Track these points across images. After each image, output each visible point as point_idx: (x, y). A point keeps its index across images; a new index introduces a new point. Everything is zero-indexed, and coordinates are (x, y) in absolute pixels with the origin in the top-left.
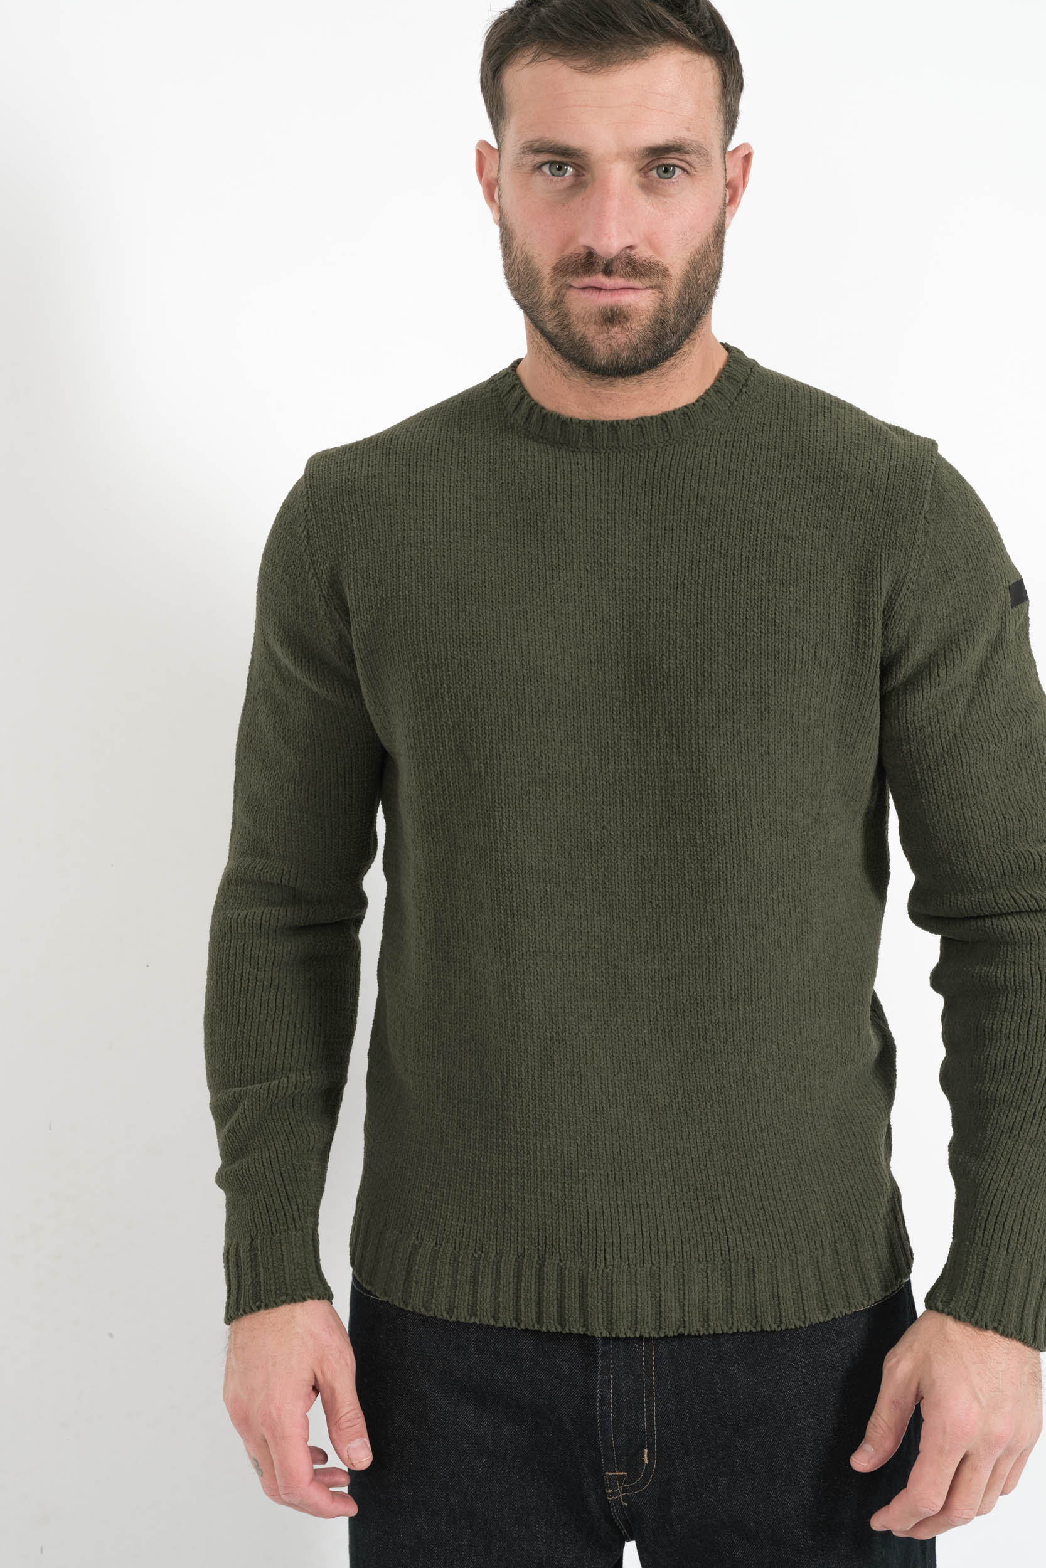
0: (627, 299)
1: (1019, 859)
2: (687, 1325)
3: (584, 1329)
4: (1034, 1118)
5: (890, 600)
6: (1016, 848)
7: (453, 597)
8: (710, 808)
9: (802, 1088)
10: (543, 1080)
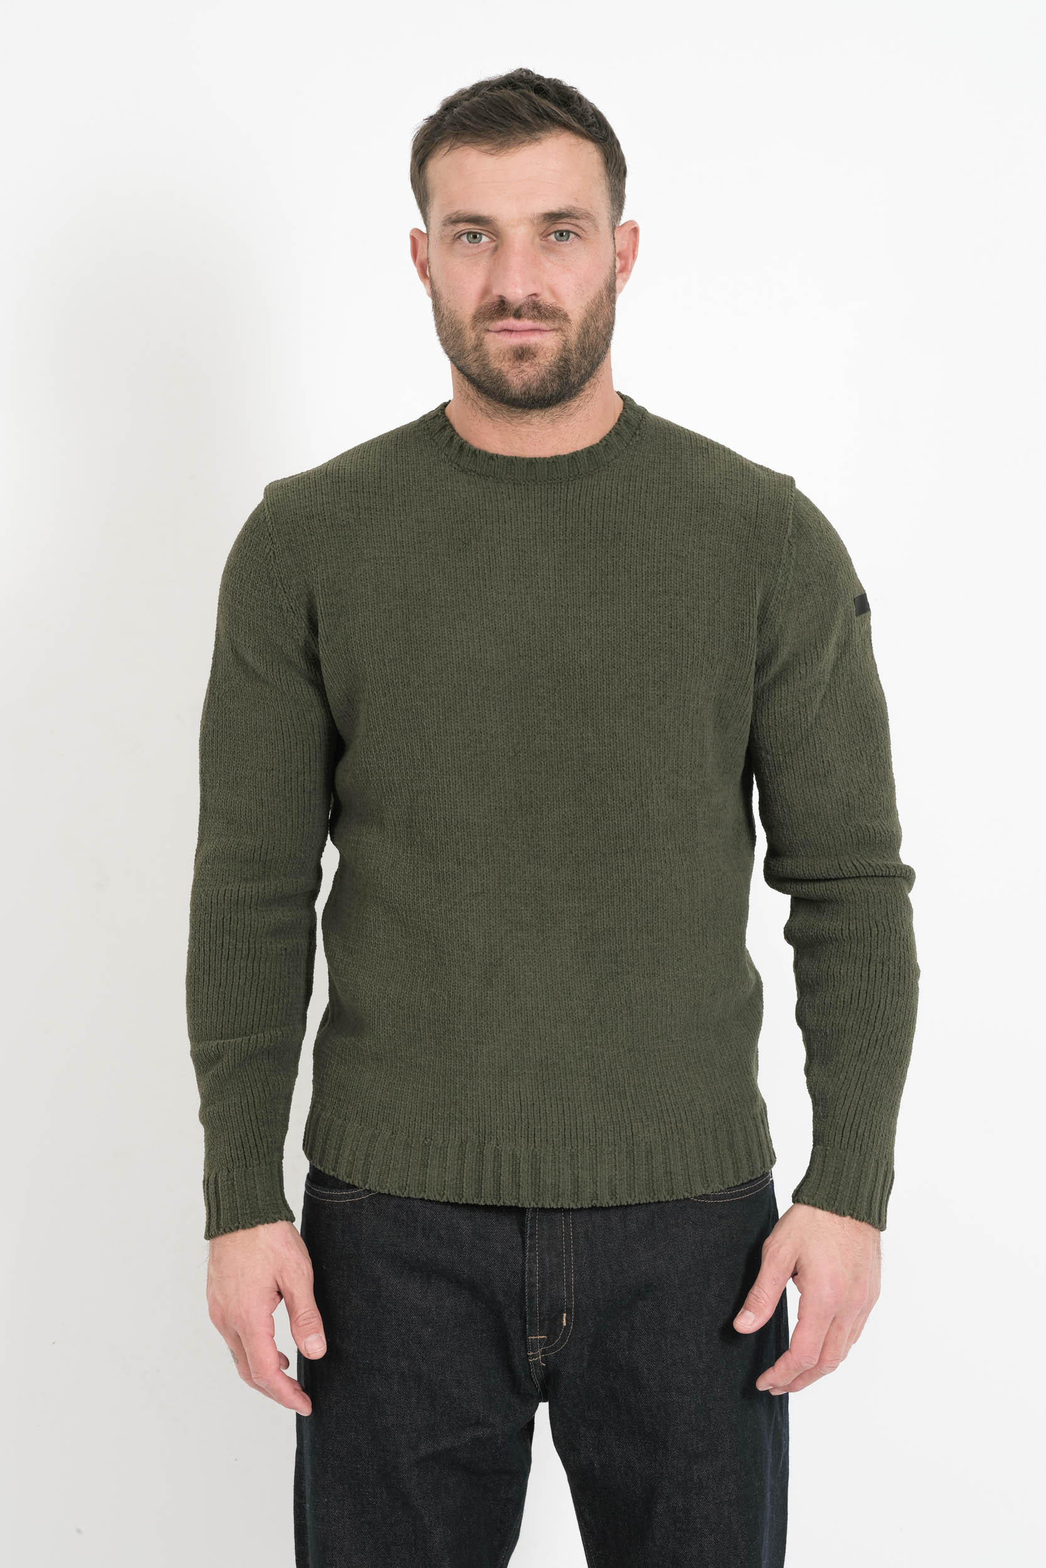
0: (533, 339)
1: (858, 831)
2: (599, 1198)
3: (516, 1201)
4: (876, 1044)
5: (764, 609)
6: (857, 822)
7: (404, 603)
8: (619, 775)
9: (692, 1006)
10: (483, 998)
